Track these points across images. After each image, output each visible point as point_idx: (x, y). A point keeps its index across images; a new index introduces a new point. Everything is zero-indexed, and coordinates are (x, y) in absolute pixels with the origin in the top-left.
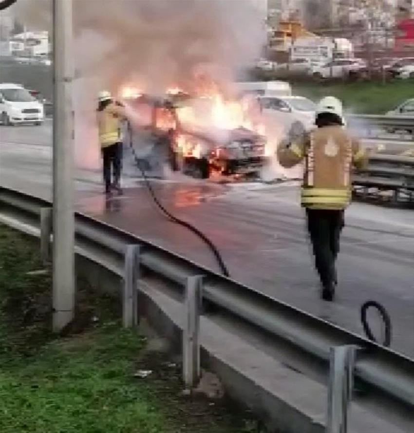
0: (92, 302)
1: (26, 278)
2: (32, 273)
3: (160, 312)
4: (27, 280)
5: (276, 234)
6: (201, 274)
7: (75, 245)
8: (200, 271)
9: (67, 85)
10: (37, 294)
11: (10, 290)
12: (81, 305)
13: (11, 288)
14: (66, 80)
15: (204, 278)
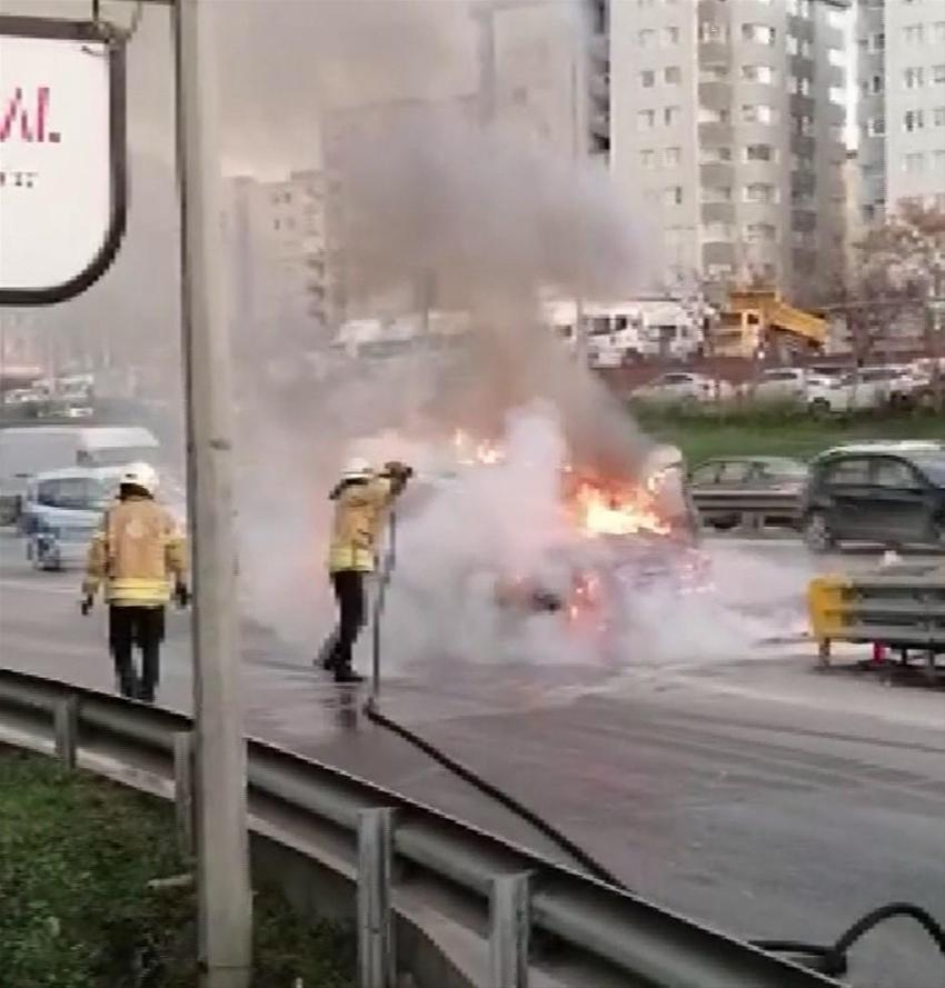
0: (292, 943)
1: (142, 897)
2: (156, 883)
3: (443, 960)
4: (148, 900)
5: (724, 769)
6: (526, 867)
7: (249, 811)
8: (522, 861)
9: (219, 457)
10: (168, 932)
11: (106, 927)
12: (267, 954)
13: (109, 920)
14: (217, 445)
15: (531, 879)
